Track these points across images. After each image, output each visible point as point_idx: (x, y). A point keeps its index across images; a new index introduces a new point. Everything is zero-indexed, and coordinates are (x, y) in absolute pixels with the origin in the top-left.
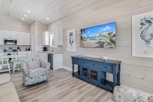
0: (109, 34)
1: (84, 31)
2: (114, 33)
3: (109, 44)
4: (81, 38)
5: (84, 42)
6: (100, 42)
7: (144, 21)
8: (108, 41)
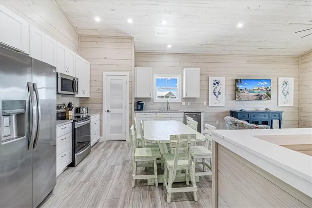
0: (266, 89)
1: (241, 81)
2: (269, 88)
3: (266, 97)
4: (237, 90)
5: (241, 94)
6: (259, 95)
7: (284, 83)
8: (266, 95)
